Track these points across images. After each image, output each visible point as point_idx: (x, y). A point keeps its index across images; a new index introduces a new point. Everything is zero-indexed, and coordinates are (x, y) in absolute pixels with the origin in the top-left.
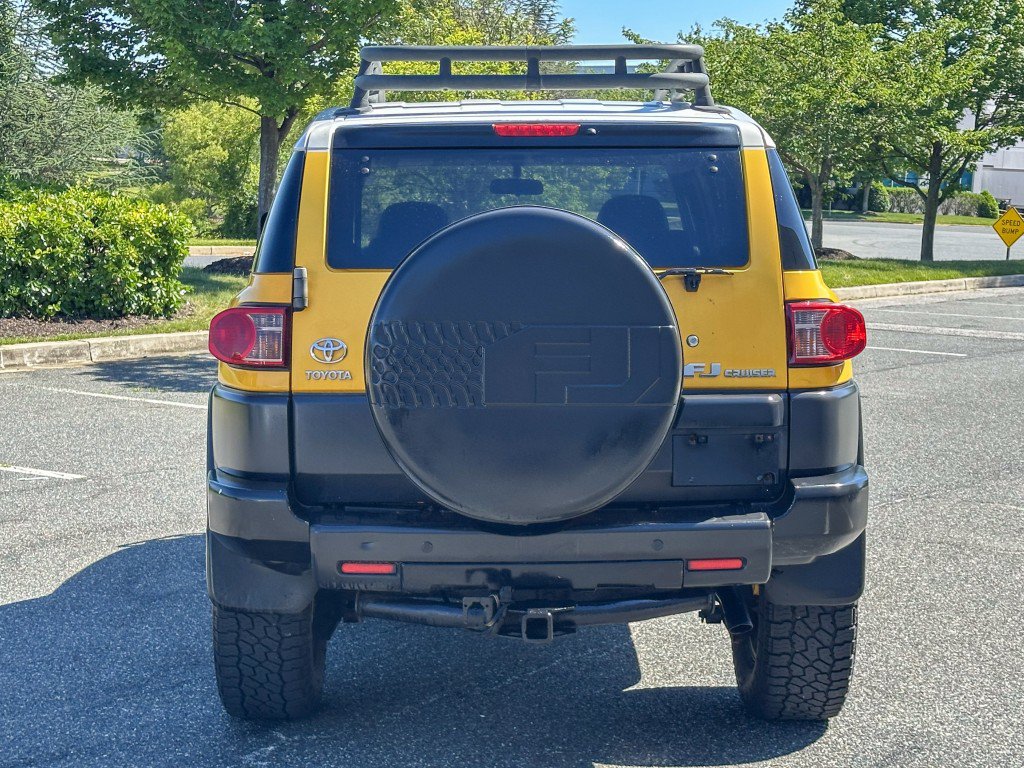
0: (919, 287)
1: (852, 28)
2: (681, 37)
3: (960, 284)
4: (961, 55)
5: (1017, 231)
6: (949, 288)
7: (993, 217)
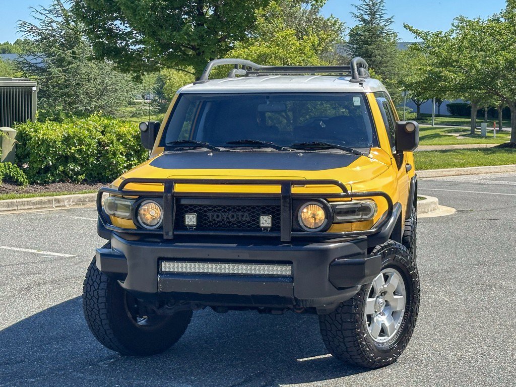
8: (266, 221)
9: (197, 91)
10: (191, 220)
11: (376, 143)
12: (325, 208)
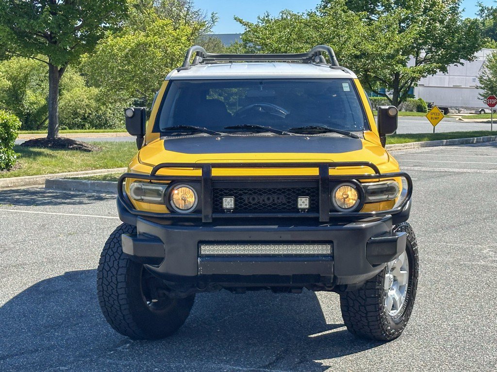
0: (391, 147)
1: (352, 14)
2: (259, 19)
3: (411, 145)
4: (407, 27)
5: (438, 118)
6: (405, 147)
7: (425, 112)
8: (303, 203)
9: (182, 77)
10: (228, 203)
11: (368, 127)
12: (359, 189)
